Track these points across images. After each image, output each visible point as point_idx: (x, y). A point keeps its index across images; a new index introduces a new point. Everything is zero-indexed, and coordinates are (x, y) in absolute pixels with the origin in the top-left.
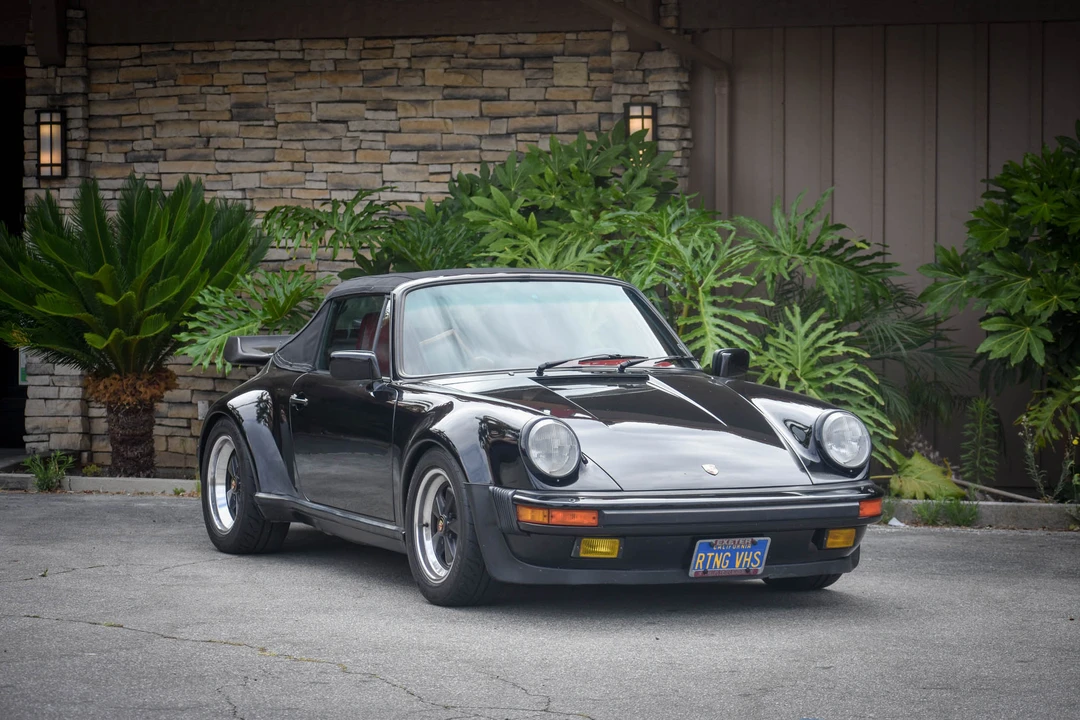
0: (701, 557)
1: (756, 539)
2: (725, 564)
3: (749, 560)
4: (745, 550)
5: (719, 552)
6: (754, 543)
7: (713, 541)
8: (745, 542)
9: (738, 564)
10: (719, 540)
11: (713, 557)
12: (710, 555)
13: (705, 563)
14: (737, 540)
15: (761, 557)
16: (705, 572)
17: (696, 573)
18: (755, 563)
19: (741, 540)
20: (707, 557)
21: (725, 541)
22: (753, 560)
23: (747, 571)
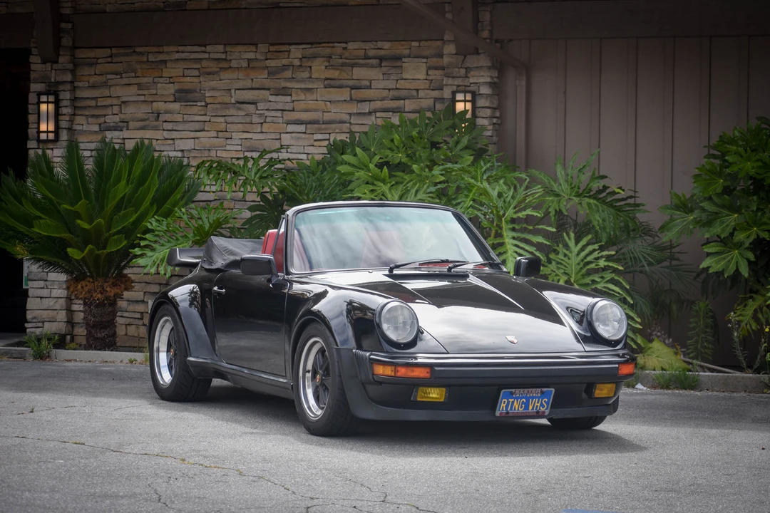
0: (505, 402)
1: (544, 390)
2: (521, 407)
3: (539, 405)
4: (536, 398)
5: (517, 398)
6: (542, 393)
7: (513, 390)
8: (536, 392)
9: (531, 407)
10: (518, 390)
11: (513, 402)
12: (511, 400)
13: (507, 406)
14: (530, 390)
15: (547, 403)
16: (507, 413)
17: (501, 413)
18: (543, 407)
19: (533, 390)
20: (509, 402)
21: (522, 390)
22: (542, 405)
23: (538, 412)
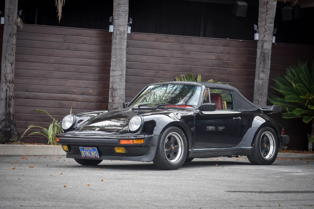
1: (93, 148)
2: (89, 154)
3: (94, 153)
4: (92, 151)
5: (86, 151)
6: (93, 149)
7: (83, 147)
8: (91, 149)
9: (93, 155)
10: (84, 147)
11: (85, 152)
12: (85, 151)
13: (84, 153)
14: (89, 148)
15: (97, 153)
16: (86, 156)
17: (84, 156)
18: (97, 155)
19: (90, 148)
20: (84, 152)
21: (86, 148)
22: (95, 154)
23: (95, 157)
